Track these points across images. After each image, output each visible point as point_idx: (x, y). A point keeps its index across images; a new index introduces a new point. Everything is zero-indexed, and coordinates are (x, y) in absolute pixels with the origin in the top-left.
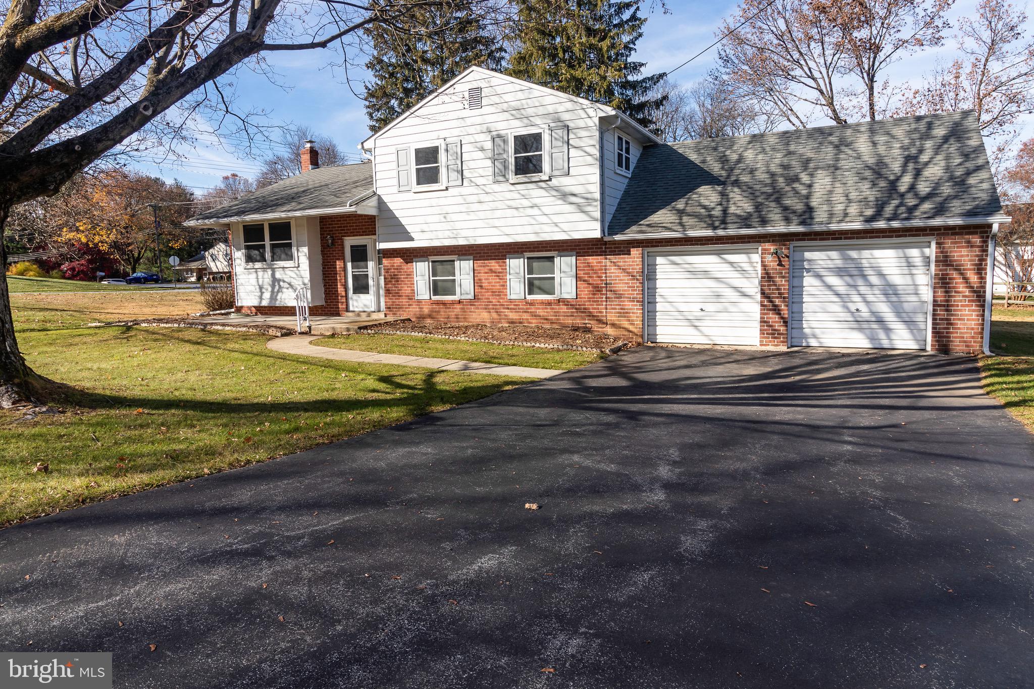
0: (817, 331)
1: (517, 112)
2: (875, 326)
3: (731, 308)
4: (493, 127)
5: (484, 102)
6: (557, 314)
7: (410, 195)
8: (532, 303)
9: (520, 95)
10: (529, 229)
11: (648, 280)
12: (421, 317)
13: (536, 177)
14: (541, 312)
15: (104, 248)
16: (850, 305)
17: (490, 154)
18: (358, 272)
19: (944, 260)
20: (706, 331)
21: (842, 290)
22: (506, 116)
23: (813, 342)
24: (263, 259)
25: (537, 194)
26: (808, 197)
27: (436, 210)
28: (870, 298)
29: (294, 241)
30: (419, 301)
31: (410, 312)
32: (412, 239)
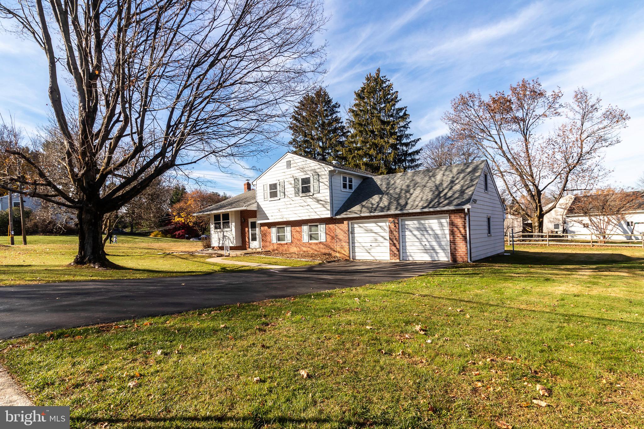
0: (412, 254)
1: (302, 169)
2: (432, 251)
3: (381, 245)
4: (295, 175)
5: (292, 166)
6: (319, 248)
7: (268, 202)
8: (311, 244)
9: (303, 163)
10: (307, 214)
11: (352, 233)
12: (274, 250)
13: (308, 194)
14: (314, 248)
15: (191, 224)
16: (422, 243)
17: (293, 186)
18: (253, 232)
19: (452, 224)
20: (373, 254)
21: (419, 236)
22: (299, 171)
23: (410, 259)
24: (220, 228)
25: (309, 200)
26: (408, 199)
27: (276, 208)
28: (430, 240)
29: (230, 221)
30: (273, 244)
31: (270, 248)
32: (268, 219)
